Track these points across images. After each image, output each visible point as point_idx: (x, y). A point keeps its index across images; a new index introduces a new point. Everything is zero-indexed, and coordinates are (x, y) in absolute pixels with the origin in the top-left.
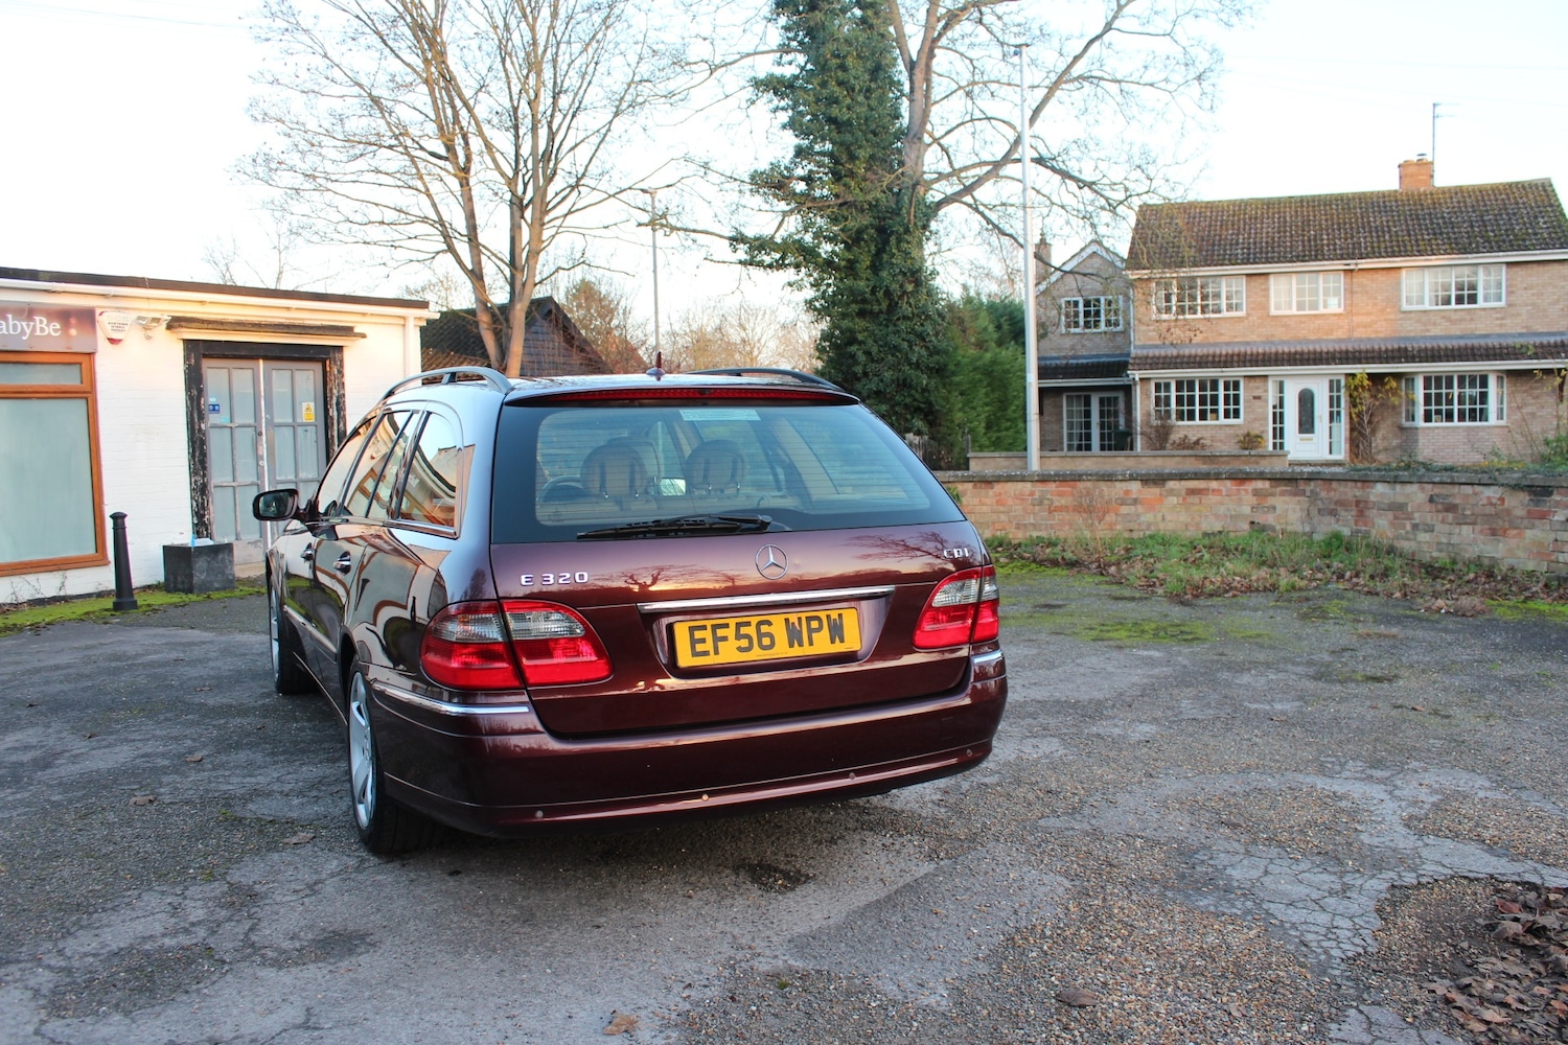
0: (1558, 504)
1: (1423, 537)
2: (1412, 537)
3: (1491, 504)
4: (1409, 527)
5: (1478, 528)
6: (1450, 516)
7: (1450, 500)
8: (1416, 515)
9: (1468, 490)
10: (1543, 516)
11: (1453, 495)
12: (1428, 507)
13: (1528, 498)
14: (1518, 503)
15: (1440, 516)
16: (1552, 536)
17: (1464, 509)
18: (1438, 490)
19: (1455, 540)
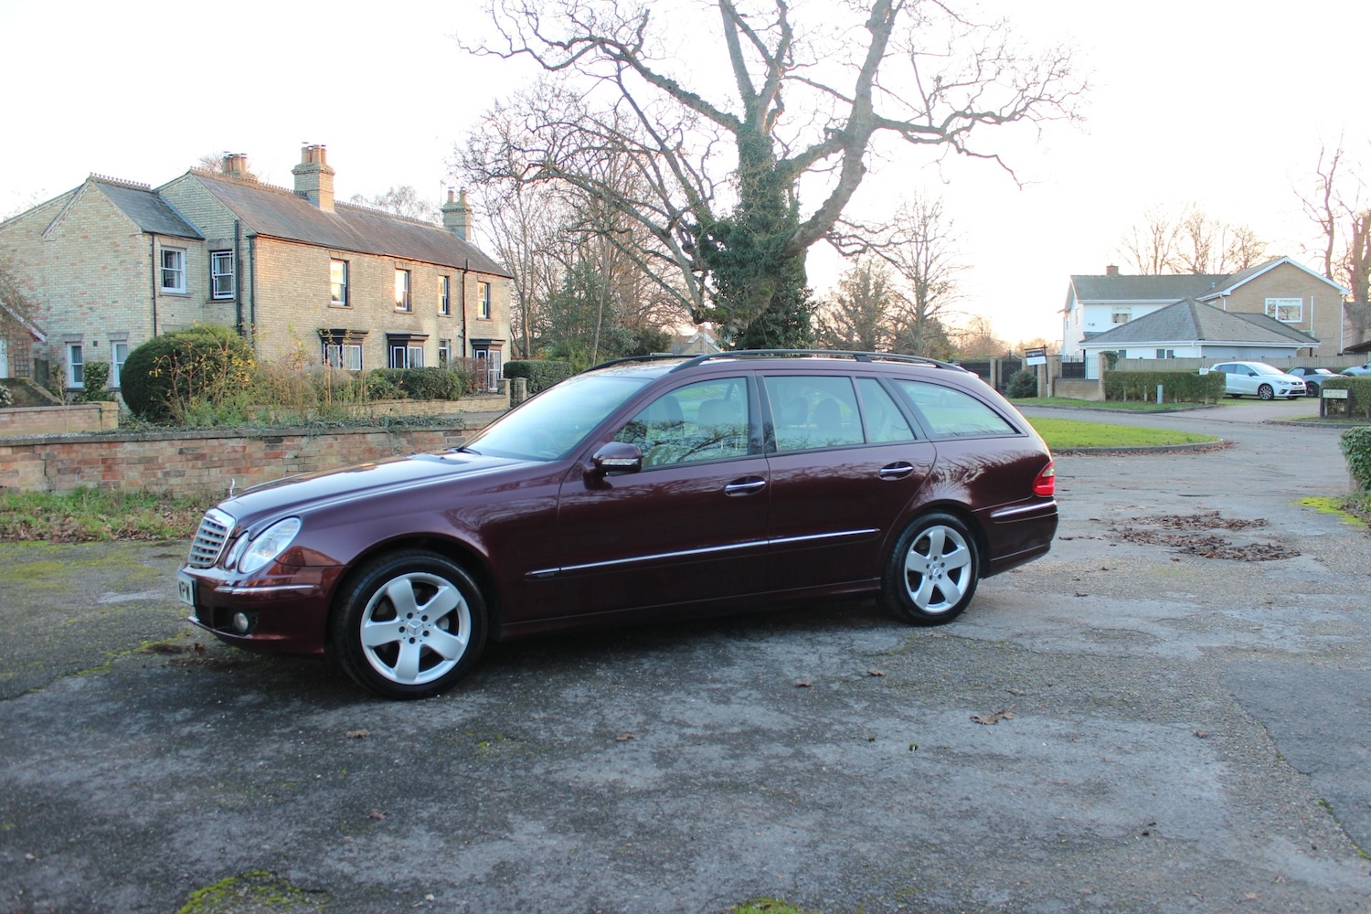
0: (288, 447)
1: (174, 481)
2: (163, 482)
3: (236, 451)
4: (160, 475)
5: (224, 469)
6: (200, 463)
7: (199, 451)
8: (167, 465)
9: (215, 442)
10: (277, 457)
11: (202, 447)
12: (179, 458)
13: (264, 445)
14: (257, 449)
15: (190, 464)
16: (285, 469)
17: (212, 457)
18: (186, 444)
19: (205, 479)
